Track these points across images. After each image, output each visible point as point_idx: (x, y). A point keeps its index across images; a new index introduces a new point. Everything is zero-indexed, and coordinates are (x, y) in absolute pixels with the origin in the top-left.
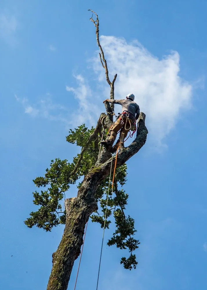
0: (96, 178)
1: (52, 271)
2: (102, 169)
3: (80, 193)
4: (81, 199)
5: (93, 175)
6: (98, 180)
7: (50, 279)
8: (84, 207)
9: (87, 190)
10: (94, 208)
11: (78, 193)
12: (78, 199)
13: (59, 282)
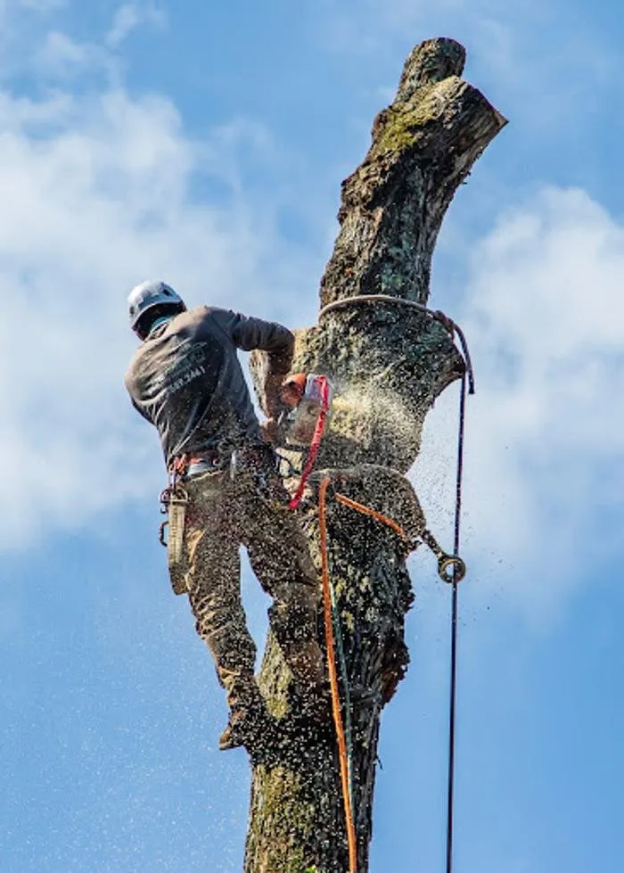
0: (417, 179)
1: (254, 799)
2: (443, 117)
3: (338, 291)
4: (347, 333)
5: (392, 168)
6: (434, 191)
7: (252, 847)
8: (377, 377)
9: (376, 266)
10: (440, 369)
11: (323, 294)
12: (330, 331)
13: (312, 863)
